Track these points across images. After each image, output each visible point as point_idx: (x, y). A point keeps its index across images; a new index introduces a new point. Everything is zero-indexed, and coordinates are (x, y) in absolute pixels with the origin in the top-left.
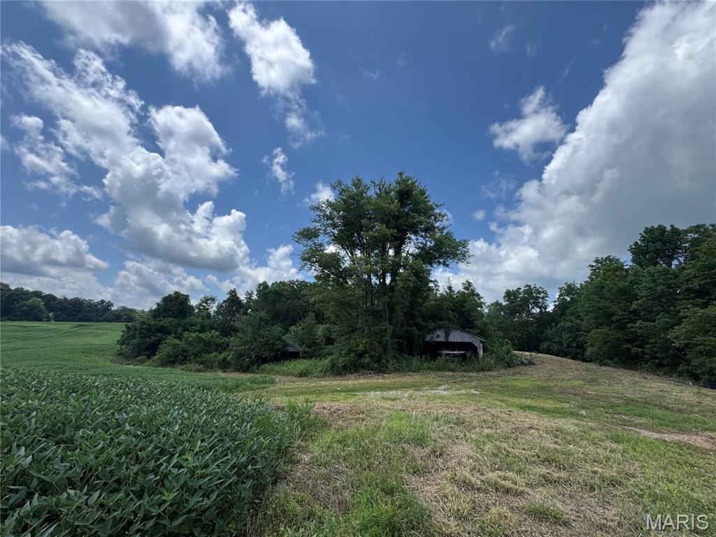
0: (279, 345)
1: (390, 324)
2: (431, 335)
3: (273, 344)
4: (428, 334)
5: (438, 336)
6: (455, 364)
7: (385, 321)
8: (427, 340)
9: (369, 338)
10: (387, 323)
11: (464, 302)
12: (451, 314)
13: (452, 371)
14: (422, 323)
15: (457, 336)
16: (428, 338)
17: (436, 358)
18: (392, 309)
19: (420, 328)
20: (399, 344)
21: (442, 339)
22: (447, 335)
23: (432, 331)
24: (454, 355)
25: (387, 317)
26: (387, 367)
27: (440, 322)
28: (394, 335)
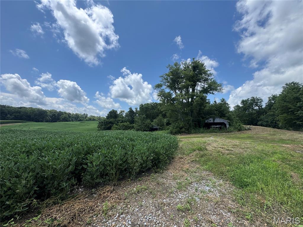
0: (150, 126)
1: (191, 117)
2: (207, 120)
3: (149, 126)
4: (206, 120)
5: (210, 121)
6: (217, 130)
7: (190, 116)
8: (206, 122)
9: (184, 122)
10: (190, 117)
11: (221, 107)
12: (216, 112)
13: (216, 132)
14: (204, 116)
15: (218, 120)
16: (206, 121)
17: (210, 128)
18: (192, 112)
19: (203, 118)
20: (195, 124)
21: (212, 121)
22: (214, 120)
23: (208, 119)
24: (217, 127)
25: (190, 115)
26: (191, 132)
27: (211, 116)
28: (193, 121)
